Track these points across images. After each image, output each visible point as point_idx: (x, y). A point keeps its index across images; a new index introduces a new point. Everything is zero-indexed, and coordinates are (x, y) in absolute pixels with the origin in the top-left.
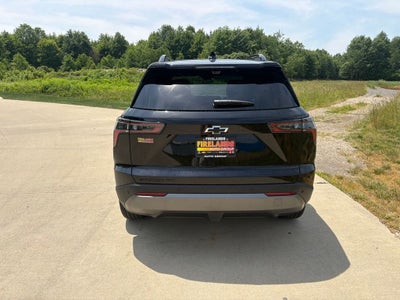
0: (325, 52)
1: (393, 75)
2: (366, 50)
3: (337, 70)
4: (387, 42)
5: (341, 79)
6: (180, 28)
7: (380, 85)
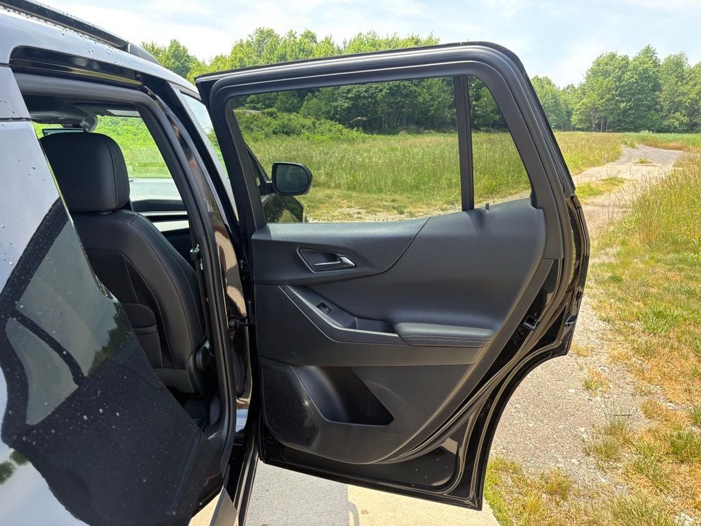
0: (549, 83)
1: (666, 123)
2: (619, 79)
3: (569, 114)
4: (656, 64)
5: (575, 129)
6: (291, 35)
7: (644, 141)
